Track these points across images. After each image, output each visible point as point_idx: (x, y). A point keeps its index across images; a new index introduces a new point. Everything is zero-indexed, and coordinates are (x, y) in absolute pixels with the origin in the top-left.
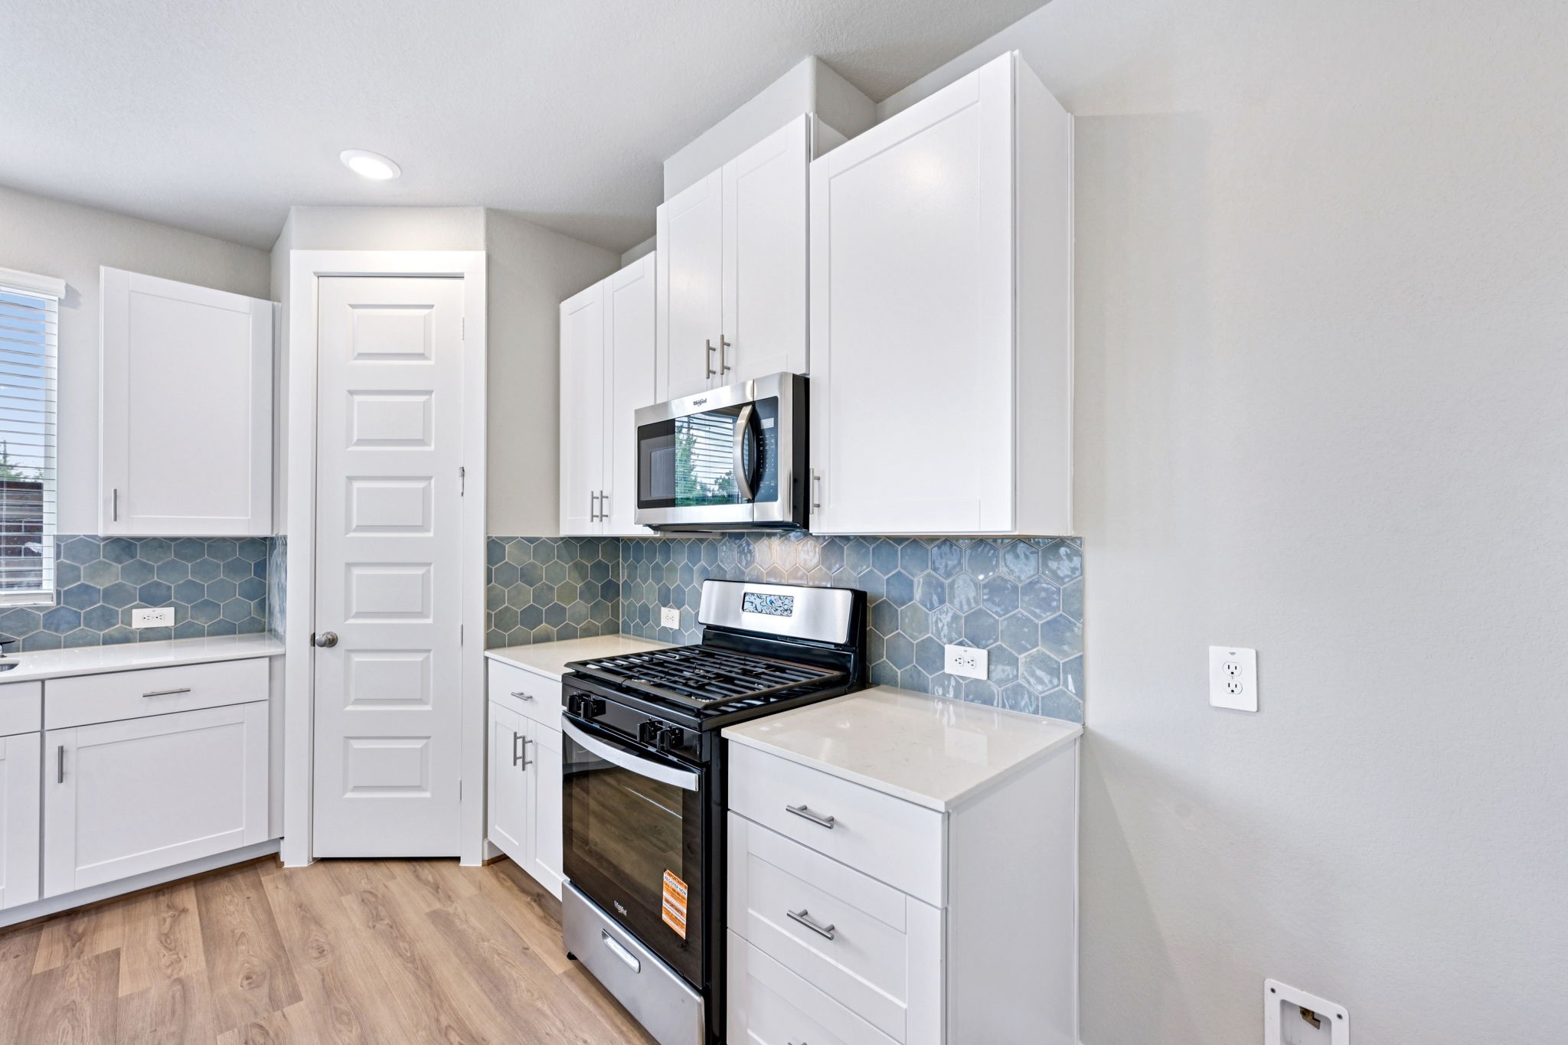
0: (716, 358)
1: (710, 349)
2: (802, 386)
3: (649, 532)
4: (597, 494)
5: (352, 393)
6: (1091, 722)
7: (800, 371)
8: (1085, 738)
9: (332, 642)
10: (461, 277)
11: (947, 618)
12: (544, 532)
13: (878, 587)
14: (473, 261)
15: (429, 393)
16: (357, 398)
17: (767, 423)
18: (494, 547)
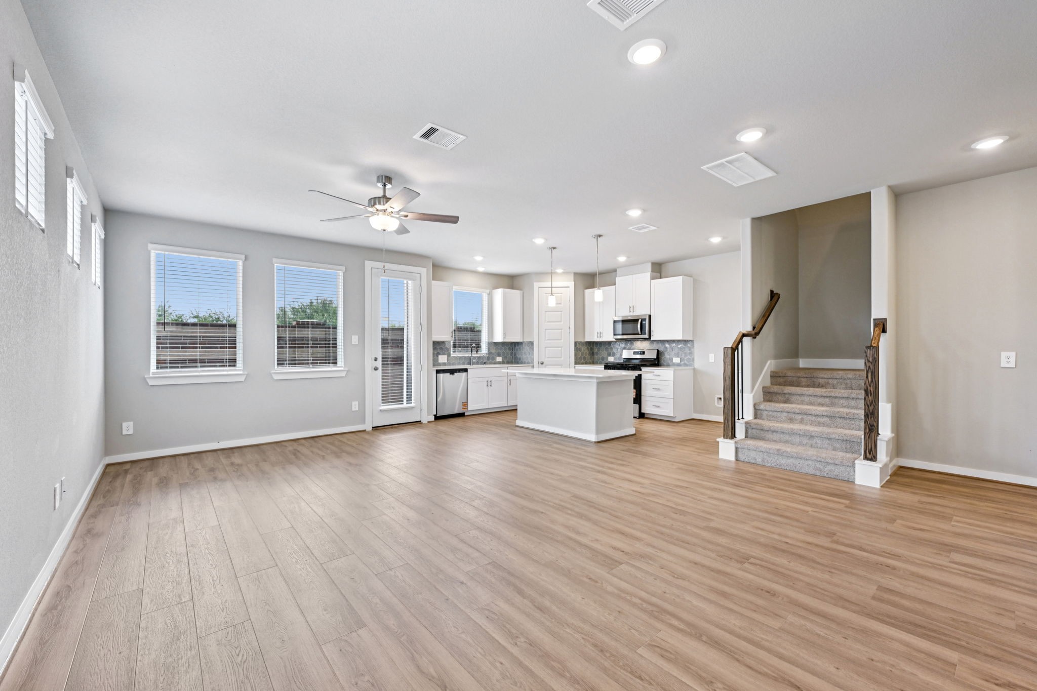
0: (631, 309)
1: (630, 307)
2: (650, 316)
3: (614, 340)
4: (599, 332)
5: (546, 312)
6: (695, 367)
7: (649, 313)
8: (694, 369)
9: (542, 363)
10: (569, 287)
11: (673, 353)
12: (582, 341)
13: (661, 349)
14: (571, 284)
15: (562, 311)
16: (547, 313)
17: (644, 322)
18: (576, 343)
